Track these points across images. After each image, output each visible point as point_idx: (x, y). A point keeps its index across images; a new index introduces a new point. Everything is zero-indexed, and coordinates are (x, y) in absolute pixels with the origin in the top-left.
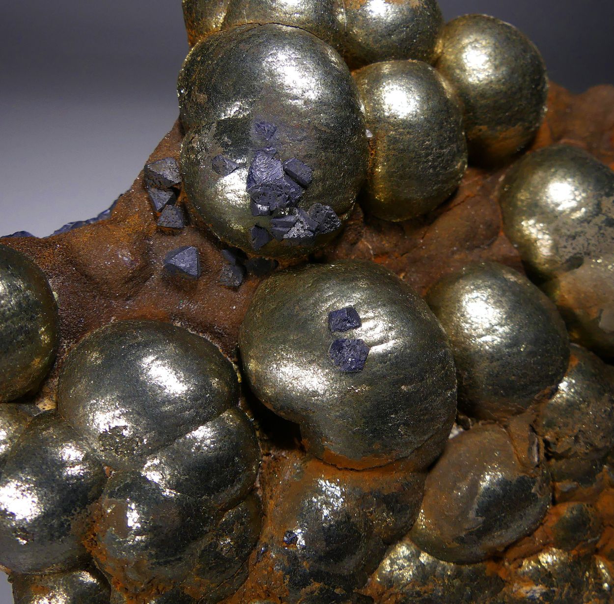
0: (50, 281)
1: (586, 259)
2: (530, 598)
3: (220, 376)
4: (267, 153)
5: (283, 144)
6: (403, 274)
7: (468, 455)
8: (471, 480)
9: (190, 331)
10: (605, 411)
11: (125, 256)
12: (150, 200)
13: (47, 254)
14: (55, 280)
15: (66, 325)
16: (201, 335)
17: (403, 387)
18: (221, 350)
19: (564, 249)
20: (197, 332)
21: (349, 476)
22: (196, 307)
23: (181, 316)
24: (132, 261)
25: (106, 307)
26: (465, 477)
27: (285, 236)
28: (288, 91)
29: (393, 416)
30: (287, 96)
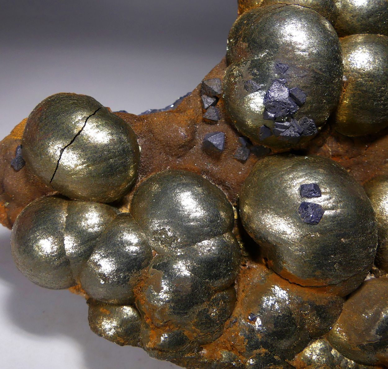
0: (138, 140)
3: (226, 211)
4: (280, 82)
5: (291, 78)
6: (349, 170)
7: (376, 294)
8: (376, 310)
9: (211, 182)
11: (182, 132)
12: (202, 102)
13: (138, 124)
14: (140, 140)
15: (143, 166)
16: (217, 185)
17: (342, 239)
18: (227, 197)
20: (215, 184)
21: (296, 288)
22: (217, 169)
23: (207, 172)
24: (186, 136)
25: (166, 160)
26: (371, 307)
27: (281, 134)
28: (299, 46)
29: (333, 256)
30: (298, 49)
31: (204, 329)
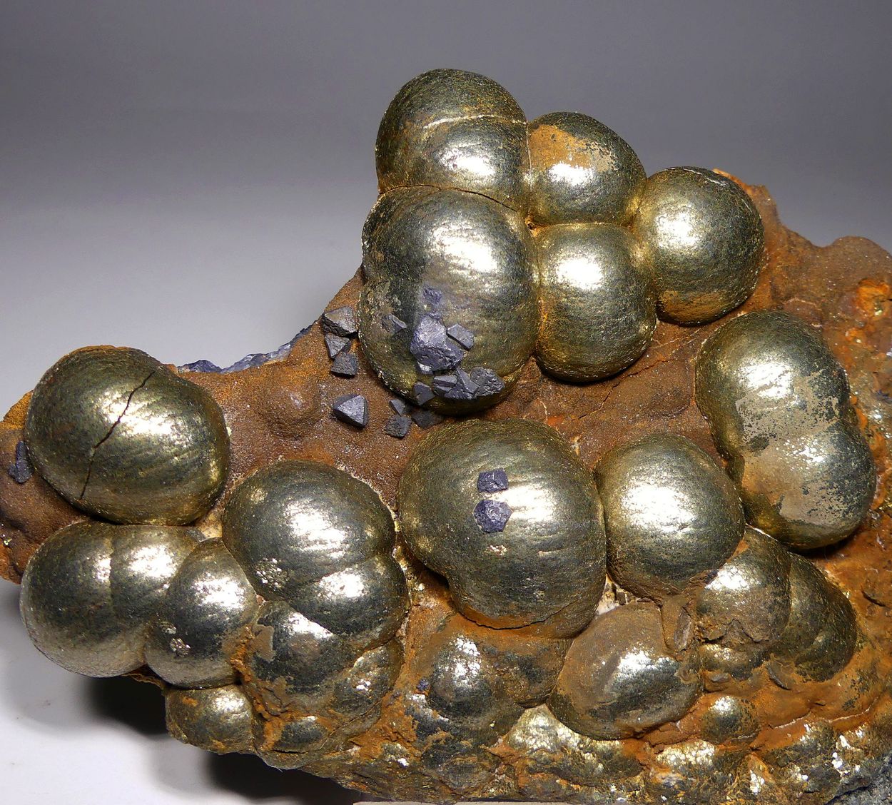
0: (226, 416)
1: (771, 440)
2: (665, 785)
3: (374, 523)
4: (432, 317)
5: (447, 310)
6: (577, 438)
7: (615, 630)
8: (613, 654)
9: (353, 476)
10: (765, 603)
11: (297, 400)
12: (325, 345)
13: (225, 390)
14: (230, 415)
15: (236, 459)
16: (363, 480)
17: (540, 552)
18: (381, 498)
19: (749, 428)
20: (360, 477)
21: (485, 634)
22: (361, 453)
23: (346, 460)
24: (303, 404)
25: (275, 445)
26: (605, 651)
28: (455, 261)
29: (529, 579)
30: (455, 266)
31: (349, 712)
